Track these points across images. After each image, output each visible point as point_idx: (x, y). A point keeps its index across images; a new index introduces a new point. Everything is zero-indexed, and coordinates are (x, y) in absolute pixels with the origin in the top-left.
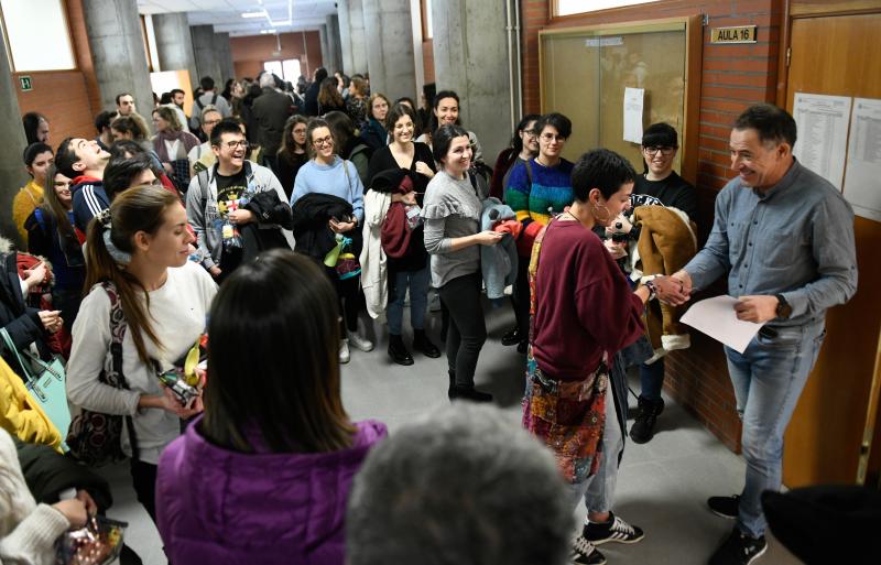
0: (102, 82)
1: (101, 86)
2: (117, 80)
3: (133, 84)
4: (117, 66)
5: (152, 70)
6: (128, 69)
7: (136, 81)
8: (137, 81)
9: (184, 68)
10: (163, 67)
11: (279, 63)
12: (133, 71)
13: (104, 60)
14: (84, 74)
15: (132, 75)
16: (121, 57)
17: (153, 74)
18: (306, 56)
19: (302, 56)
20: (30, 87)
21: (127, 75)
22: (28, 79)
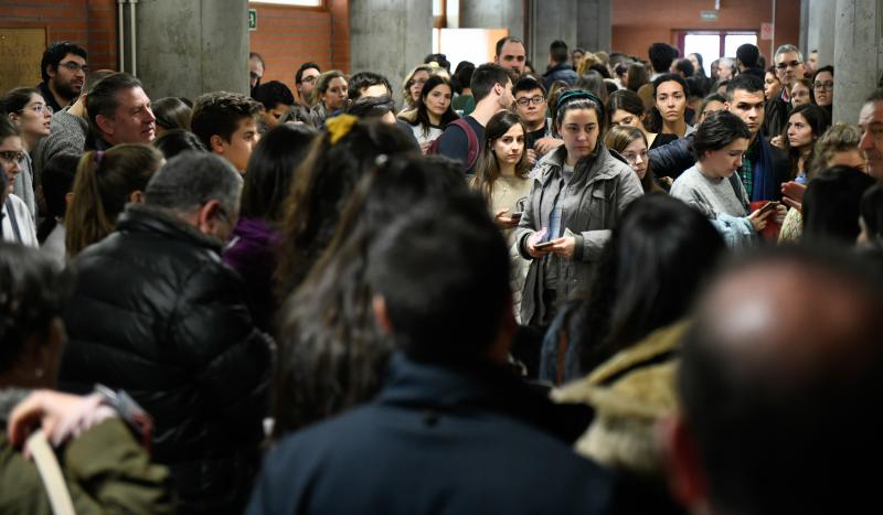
0: (357, 32)
1: (355, 37)
2: (381, 30)
3: (405, 39)
4: (385, 9)
5: (443, 23)
6: (401, 14)
7: (410, 36)
8: (412, 36)
10: (465, 22)
11: (716, 37)
12: (409, 19)
14: (332, 16)
15: (405, 26)
17: (443, 30)
18: (773, 26)
19: (764, 26)
20: (254, 26)
21: (399, 24)
22: (254, 13)
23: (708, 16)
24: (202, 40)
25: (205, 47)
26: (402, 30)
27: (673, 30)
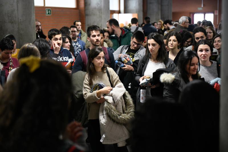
0: (87, 15)
1: (87, 17)
2: (94, 15)
4: (95, 8)
6: (100, 10)
7: (103, 16)
9: (136, 12)
10: (126, 11)
11: (203, 15)
13: (90, 4)
14: (79, 11)
15: (101, 13)
16: (98, 4)
17: (119, 14)
18: (218, 11)
19: (215, 11)
20: (50, 14)
21: (99, 13)
22: (50, 10)
23: (200, 9)
24: (18, 19)
25: (19, 21)
26: (100, 15)
27: (190, 13)
